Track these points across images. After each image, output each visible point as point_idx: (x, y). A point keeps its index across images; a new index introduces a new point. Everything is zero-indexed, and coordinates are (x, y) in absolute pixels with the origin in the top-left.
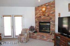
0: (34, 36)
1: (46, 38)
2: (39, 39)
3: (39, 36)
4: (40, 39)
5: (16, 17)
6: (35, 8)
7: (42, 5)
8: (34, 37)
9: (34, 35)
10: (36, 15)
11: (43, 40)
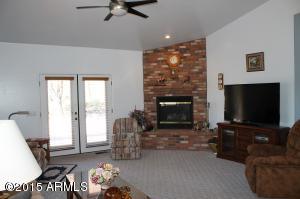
0: (147, 141)
1: (187, 142)
2: (166, 148)
3: (166, 139)
4: (170, 147)
5: (86, 82)
6: (144, 55)
7: (167, 48)
8: (147, 144)
9: (147, 139)
10: (145, 76)
11: (178, 148)
